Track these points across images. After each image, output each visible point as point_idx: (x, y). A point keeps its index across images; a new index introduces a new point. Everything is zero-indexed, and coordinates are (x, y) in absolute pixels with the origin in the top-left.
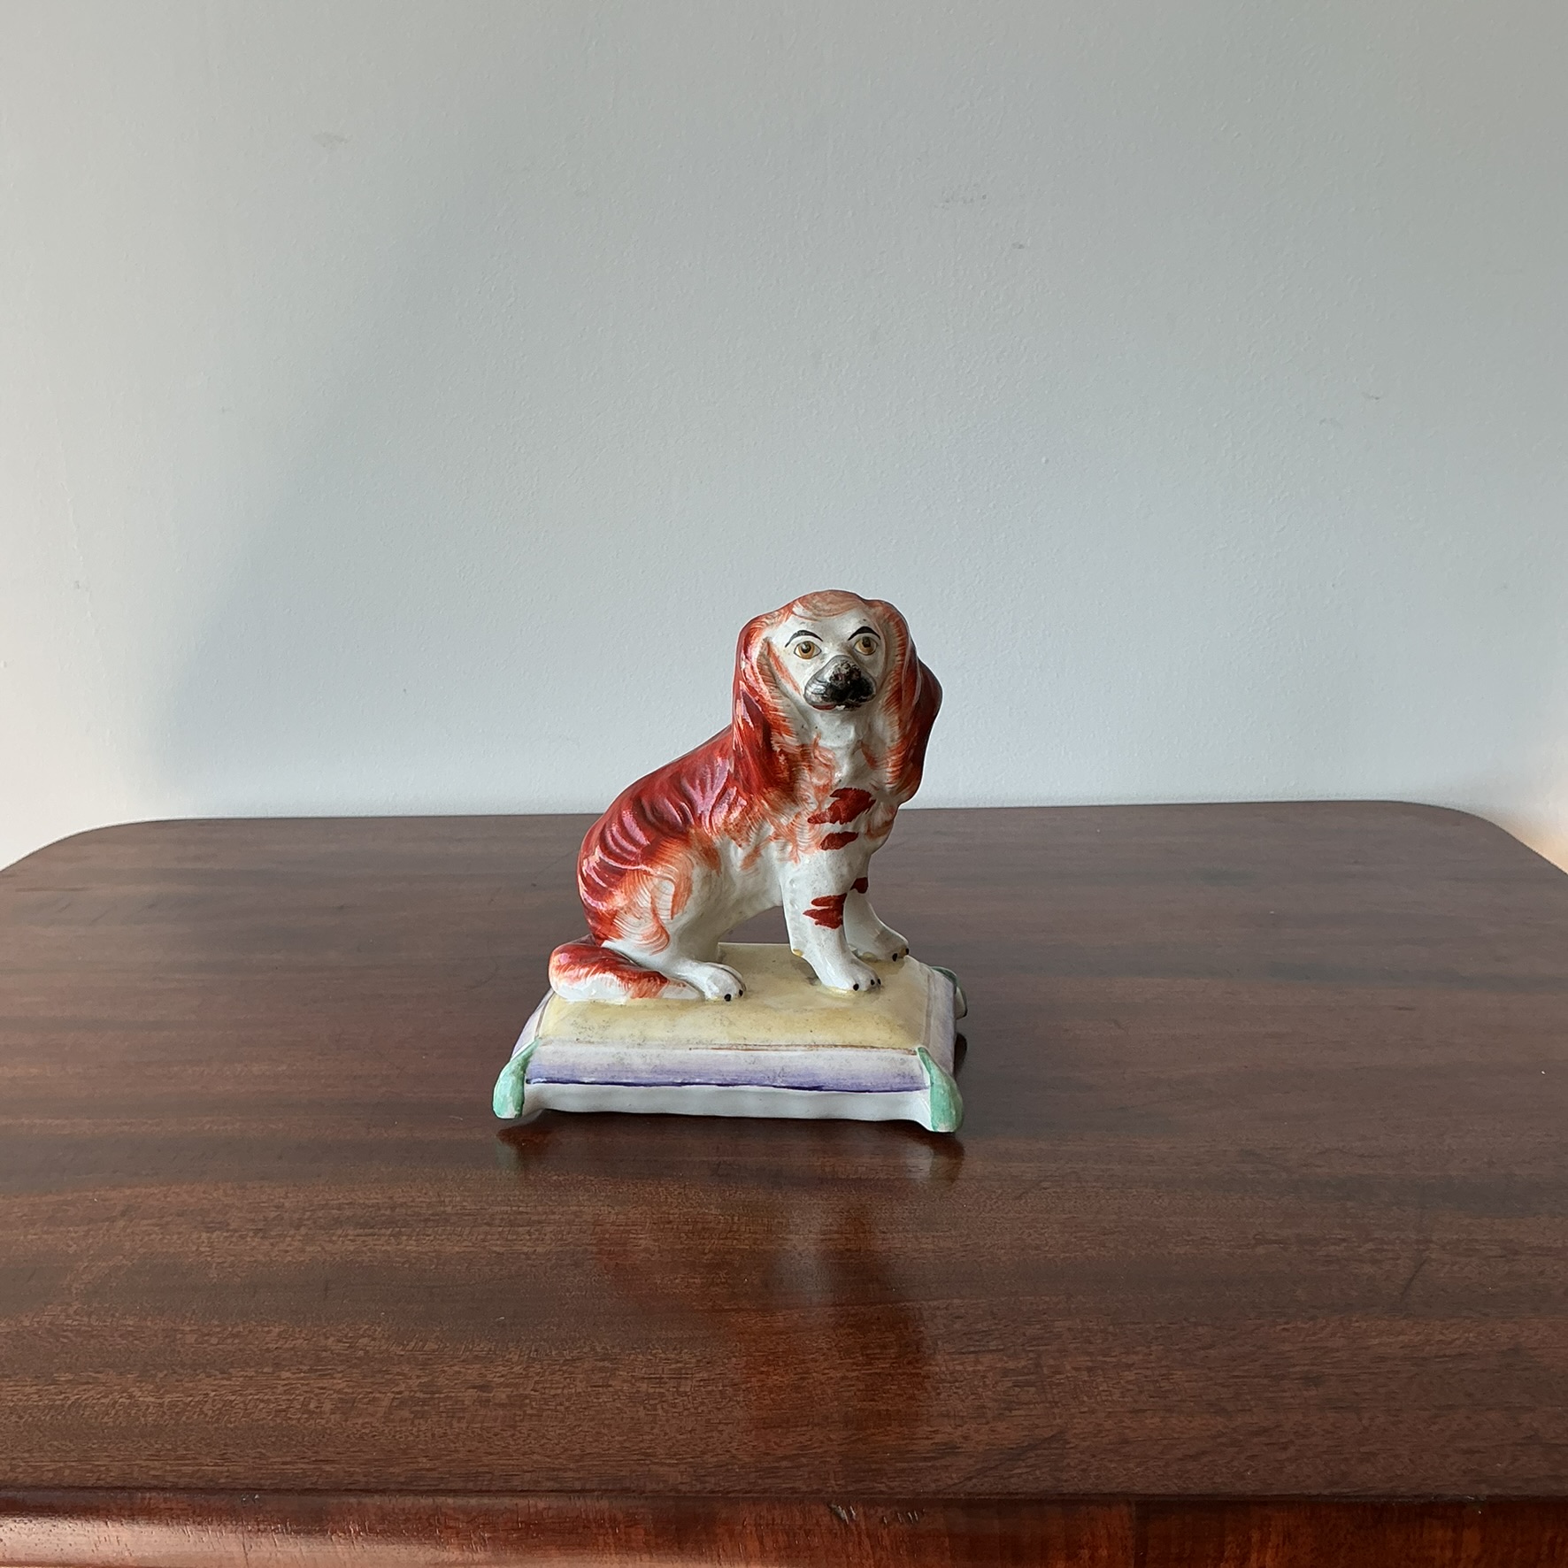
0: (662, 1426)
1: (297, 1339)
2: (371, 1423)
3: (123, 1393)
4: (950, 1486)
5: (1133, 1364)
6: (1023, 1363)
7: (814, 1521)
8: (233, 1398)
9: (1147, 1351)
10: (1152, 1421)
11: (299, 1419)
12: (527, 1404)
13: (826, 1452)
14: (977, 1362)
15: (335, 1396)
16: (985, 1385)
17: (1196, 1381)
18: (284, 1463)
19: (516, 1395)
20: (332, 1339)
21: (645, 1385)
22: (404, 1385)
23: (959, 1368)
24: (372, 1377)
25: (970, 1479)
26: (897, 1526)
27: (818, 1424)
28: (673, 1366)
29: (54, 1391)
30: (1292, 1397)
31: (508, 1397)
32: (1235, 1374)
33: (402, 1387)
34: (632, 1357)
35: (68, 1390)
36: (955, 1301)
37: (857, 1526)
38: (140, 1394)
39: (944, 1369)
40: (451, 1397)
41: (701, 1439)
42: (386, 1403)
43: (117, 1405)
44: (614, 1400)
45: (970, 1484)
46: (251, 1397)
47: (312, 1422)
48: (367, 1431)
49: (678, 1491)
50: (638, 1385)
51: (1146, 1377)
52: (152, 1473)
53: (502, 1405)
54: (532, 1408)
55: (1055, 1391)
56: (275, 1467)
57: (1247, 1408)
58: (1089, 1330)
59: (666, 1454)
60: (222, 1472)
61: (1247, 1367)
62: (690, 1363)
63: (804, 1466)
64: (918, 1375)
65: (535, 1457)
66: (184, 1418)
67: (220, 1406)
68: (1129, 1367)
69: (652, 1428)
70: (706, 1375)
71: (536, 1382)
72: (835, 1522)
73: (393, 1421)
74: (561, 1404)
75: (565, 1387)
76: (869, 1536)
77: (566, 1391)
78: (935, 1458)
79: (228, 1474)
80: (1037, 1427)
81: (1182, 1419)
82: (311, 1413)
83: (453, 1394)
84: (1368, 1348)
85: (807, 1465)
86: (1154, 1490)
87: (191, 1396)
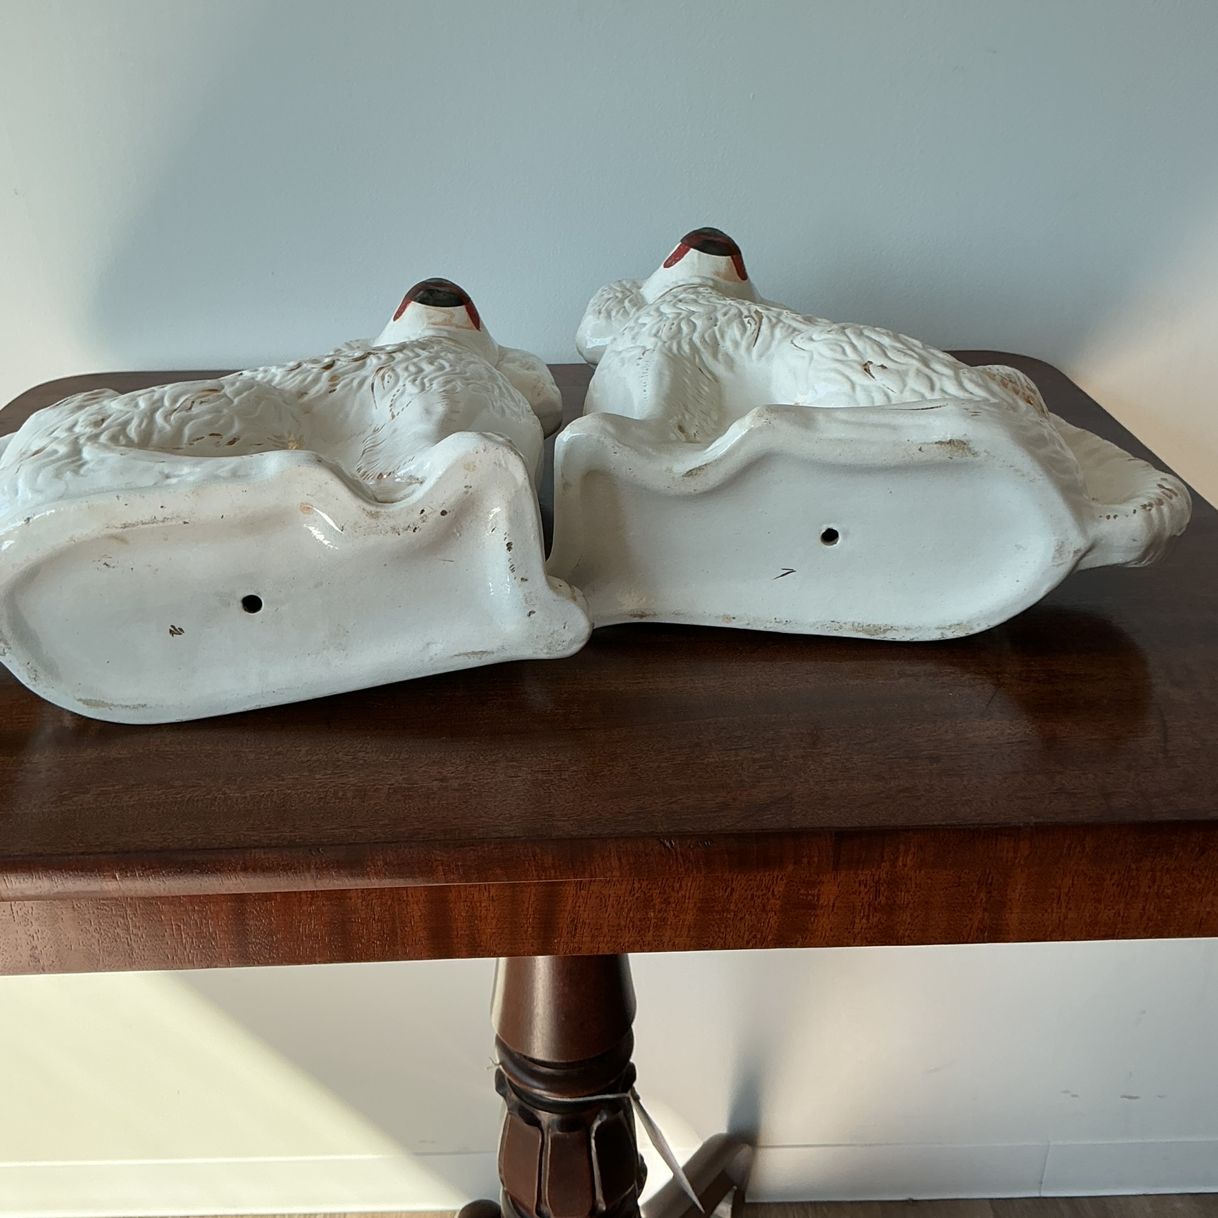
0: (555, 799)
1: (318, 754)
2: (379, 803)
3: (219, 791)
4: (728, 826)
5: (828, 753)
6: (764, 755)
7: (650, 848)
8: (289, 792)
9: (837, 745)
10: (842, 785)
11: (335, 802)
12: (471, 789)
13: (653, 810)
14: (737, 755)
15: (352, 788)
16: (743, 769)
17: (867, 762)
18: (332, 829)
19: (464, 784)
20: (341, 754)
21: (540, 775)
22: (393, 780)
23: (726, 759)
24: (373, 775)
25: (738, 822)
26: (698, 849)
27: (646, 795)
28: (556, 763)
29: (174, 792)
30: (924, 769)
31: (459, 785)
32: (890, 756)
33: (393, 781)
34: (529, 759)
35: (183, 791)
36: (720, 719)
37: (675, 849)
38: (229, 792)
39: (717, 759)
40: (425, 786)
41: (580, 805)
42: (386, 791)
43: (217, 799)
44: (524, 785)
45: (739, 825)
46: (300, 791)
47: (343, 804)
48: (378, 808)
49: (572, 835)
50: (536, 774)
51: (837, 760)
52: (252, 838)
53: (457, 790)
54: (475, 791)
55: (784, 771)
56: (328, 831)
57: (897, 776)
58: (802, 734)
59: (561, 815)
60: (296, 835)
61: (896, 752)
62: (565, 761)
63: (642, 818)
64: (703, 764)
65: (482, 819)
66: (262, 805)
67: (282, 797)
68: (827, 754)
69: (550, 800)
70: (575, 768)
71: (474, 776)
72: (663, 848)
73: (391, 801)
74: (492, 788)
75: (492, 778)
76: (682, 855)
77: (494, 780)
78: (717, 811)
79: (299, 837)
80: (775, 791)
81: (859, 784)
82: (341, 799)
83: (425, 785)
84: (967, 739)
85: (644, 818)
86: (844, 825)
87: (262, 791)
